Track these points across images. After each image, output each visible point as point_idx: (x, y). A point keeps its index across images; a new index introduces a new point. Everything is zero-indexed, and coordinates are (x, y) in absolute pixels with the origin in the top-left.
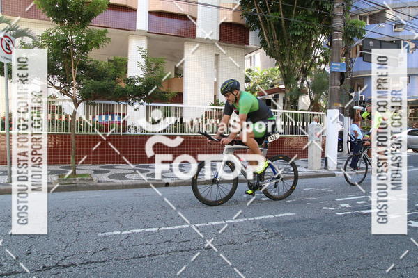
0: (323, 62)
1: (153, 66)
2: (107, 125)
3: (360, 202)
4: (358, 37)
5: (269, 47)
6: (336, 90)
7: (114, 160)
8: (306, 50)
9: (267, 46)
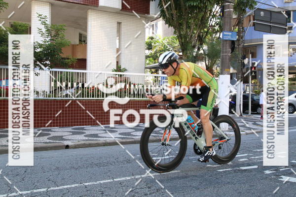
0: (218, 31)
1: (53, 33)
3: (241, 160)
4: (250, 8)
5: (168, 16)
6: (228, 57)
8: (202, 20)
9: (166, 15)
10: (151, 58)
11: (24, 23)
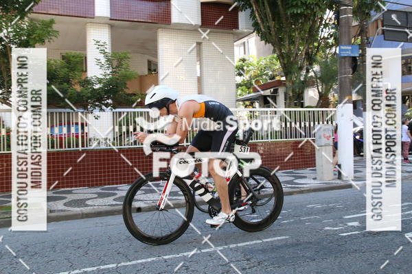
0: (333, 45)
1: (115, 63)
2: (61, 138)
4: (376, 11)
5: (263, 30)
6: (348, 80)
7: (72, 182)
8: (310, 31)
9: (260, 29)
10: (244, 87)
11: (78, 52)
